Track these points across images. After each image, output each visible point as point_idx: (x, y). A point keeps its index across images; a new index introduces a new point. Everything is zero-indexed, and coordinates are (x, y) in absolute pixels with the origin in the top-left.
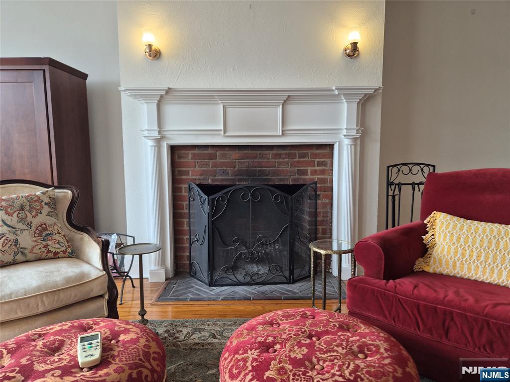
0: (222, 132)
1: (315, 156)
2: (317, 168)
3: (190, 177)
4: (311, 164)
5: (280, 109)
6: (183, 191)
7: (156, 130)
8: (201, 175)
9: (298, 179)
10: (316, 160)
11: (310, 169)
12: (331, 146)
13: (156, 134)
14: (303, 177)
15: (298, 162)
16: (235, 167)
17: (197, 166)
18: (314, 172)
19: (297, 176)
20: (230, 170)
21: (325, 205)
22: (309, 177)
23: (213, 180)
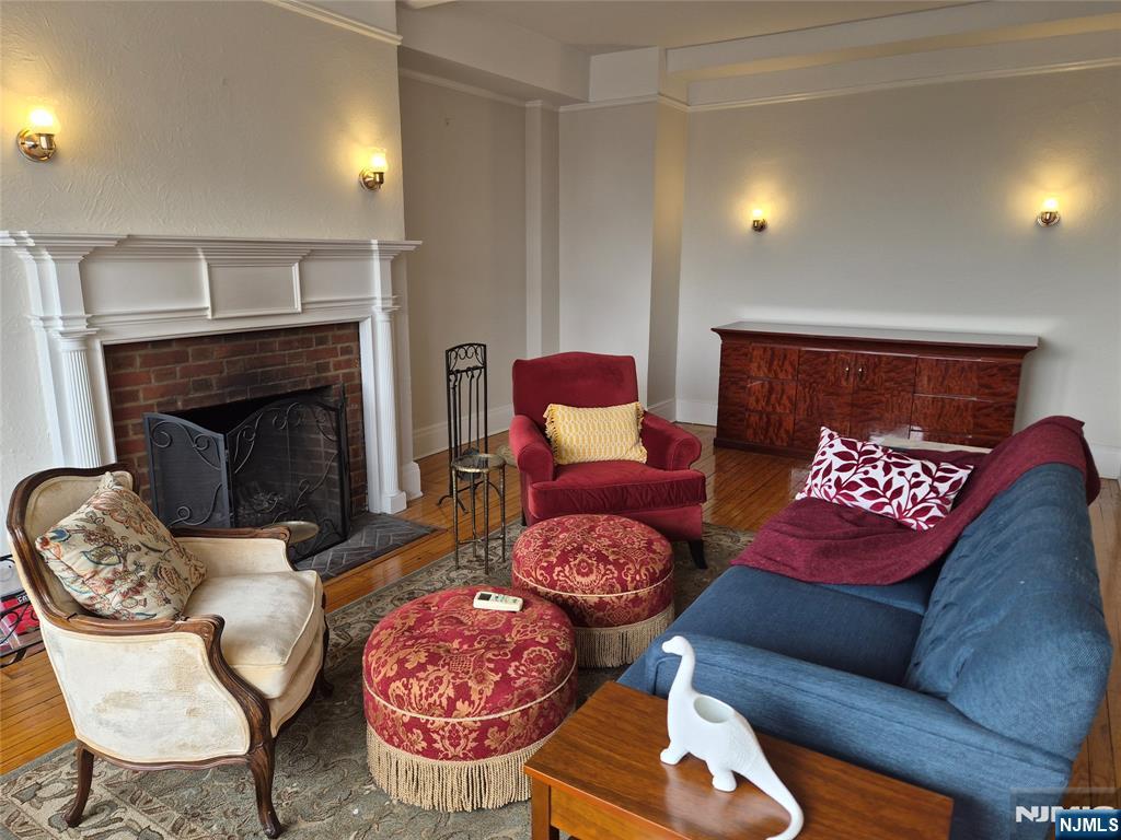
0: (209, 313)
1: (338, 339)
2: (341, 358)
3: (142, 402)
4: (333, 352)
5: (295, 269)
6: (131, 433)
7: (82, 318)
8: (162, 396)
9: (318, 380)
10: (339, 346)
11: (332, 361)
12: (356, 325)
13: (81, 326)
14: (324, 375)
15: (316, 351)
16: (221, 372)
17: (153, 381)
18: (338, 366)
19: (316, 375)
20: (214, 378)
21: (354, 412)
22: (332, 373)
23: (186, 402)
